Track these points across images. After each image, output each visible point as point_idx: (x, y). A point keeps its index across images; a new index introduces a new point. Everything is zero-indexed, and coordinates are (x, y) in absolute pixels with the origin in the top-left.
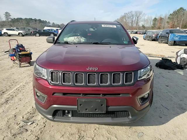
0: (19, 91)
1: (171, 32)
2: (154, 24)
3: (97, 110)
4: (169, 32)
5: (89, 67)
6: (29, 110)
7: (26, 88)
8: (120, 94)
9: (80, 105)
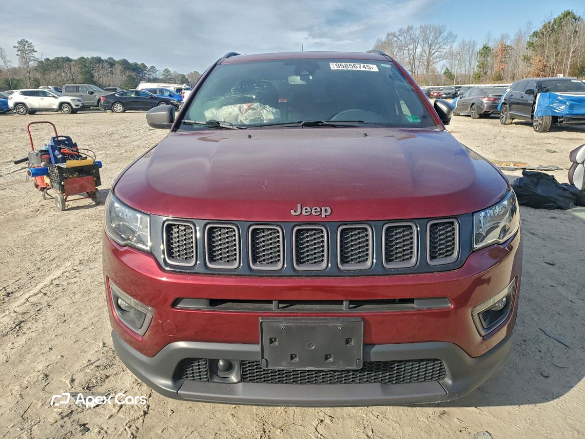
0: (60, 288)
1: (542, 88)
2: (482, 66)
3: (331, 360)
4: (534, 87)
5: (299, 206)
6: (91, 355)
7: (83, 277)
8: (411, 301)
9: (271, 342)
